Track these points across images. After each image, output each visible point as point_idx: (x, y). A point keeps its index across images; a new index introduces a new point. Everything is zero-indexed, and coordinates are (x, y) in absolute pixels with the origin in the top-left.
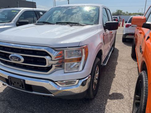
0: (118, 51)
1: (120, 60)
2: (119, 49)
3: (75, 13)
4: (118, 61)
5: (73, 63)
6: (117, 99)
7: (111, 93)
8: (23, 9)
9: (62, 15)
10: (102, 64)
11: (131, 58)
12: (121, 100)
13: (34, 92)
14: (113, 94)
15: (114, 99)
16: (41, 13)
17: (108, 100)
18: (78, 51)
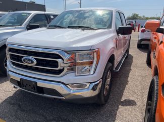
0: (132, 57)
1: (134, 67)
3: (88, 17)
4: (132, 68)
5: (84, 66)
6: (129, 105)
7: (123, 100)
8: (33, 13)
10: (114, 69)
11: (146, 65)
12: (134, 107)
13: (45, 95)
14: (125, 100)
15: (126, 105)
16: (52, 17)
17: (120, 106)
18: (90, 55)
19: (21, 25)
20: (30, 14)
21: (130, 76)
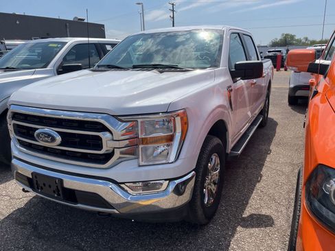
0: (275, 124)
1: (278, 144)
2: (278, 121)
4: (272, 147)
5: (156, 145)
6: (259, 226)
7: (246, 214)
8: (71, 41)
9: (154, 49)
10: (229, 151)
12: (268, 230)
13: (79, 205)
14: (251, 216)
15: (253, 227)
16: (108, 47)
17: (239, 228)
19: (45, 67)
20: (64, 44)
21: (267, 163)
